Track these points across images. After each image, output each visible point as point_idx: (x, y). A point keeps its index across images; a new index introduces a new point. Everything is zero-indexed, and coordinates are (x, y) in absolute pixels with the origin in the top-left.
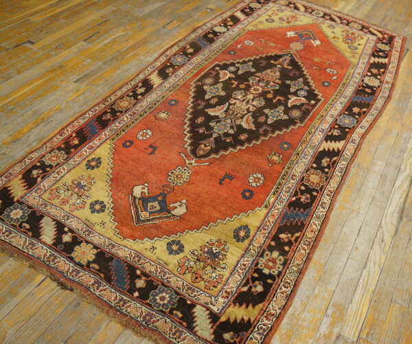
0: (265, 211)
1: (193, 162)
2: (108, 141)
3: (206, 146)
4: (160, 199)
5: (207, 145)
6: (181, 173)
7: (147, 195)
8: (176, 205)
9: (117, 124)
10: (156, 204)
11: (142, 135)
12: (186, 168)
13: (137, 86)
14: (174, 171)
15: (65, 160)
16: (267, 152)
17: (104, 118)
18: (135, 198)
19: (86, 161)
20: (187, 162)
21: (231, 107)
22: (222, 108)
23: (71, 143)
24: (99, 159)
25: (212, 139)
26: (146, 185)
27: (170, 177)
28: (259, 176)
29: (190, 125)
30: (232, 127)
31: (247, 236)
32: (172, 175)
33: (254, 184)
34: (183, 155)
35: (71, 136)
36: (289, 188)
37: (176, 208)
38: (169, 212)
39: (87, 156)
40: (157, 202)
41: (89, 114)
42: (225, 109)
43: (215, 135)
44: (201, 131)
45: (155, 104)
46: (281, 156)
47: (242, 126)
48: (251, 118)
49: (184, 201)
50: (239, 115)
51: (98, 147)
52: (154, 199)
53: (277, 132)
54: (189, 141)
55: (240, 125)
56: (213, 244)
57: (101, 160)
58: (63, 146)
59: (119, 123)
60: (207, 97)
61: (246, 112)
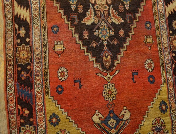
0: (165, 85)
1: (109, 76)
2: (46, 97)
3: (107, 57)
4: (112, 115)
5: (106, 55)
6: (109, 89)
7: (103, 118)
8: (123, 113)
9: (37, 78)
10: (112, 120)
11: (62, 76)
12: (109, 84)
13: (16, 29)
14: (105, 91)
15: (35, 130)
16: (142, 38)
17: (23, 79)
18: (98, 124)
19: (48, 122)
20: (106, 78)
21: (95, 7)
22: (91, 13)
23: (24, 115)
24: (54, 114)
25: (106, 48)
26: (97, 111)
27: (106, 97)
28: (149, 61)
29: (84, 45)
30: (109, 29)
31: (167, 107)
32: (105, 95)
33: (150, 70)
34: (99, 74)
35: (19, 109)
36: (168, 60)
37: (124, 115)
38: (122, 120)
39: (45, 117)
40: (112, 119)
41: (10, 82)
42: (93, 13)
43: (105, 43)
44: (94, 45)
45: (45, 40)
46: (151, 37)
47: (115, 23)
48: (114, 11)
49: (125, 108)
50: (106, 13)
51: (44, 105)
52: (109, 118)
53: (137, 15)
54: (94, 59)
55: (112, 22)
56: (155, 123)
57: (56, 113)
58: (22, 121)
59: (38, 75)
60: (73, 7)
61: (108, 7)
